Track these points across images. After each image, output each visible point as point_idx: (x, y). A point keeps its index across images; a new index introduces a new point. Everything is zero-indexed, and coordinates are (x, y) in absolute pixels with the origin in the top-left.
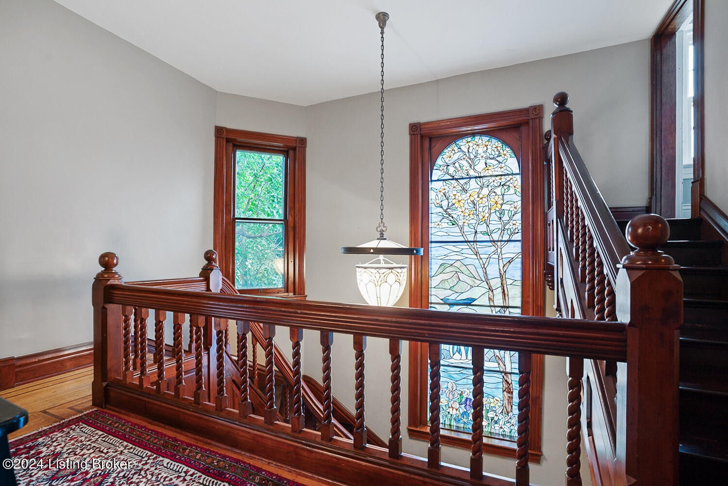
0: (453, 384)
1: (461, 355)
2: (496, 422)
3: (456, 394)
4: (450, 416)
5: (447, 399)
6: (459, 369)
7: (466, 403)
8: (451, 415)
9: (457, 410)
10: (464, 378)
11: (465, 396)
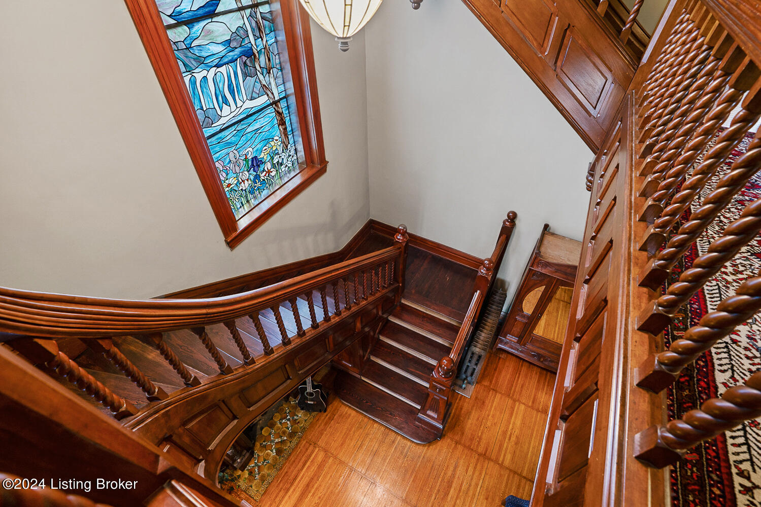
0: (234, 151)
1: (230, 106)
2: (281, 164)
3: (241, 161)
4: (244, 192)
5: (235, 175)
6: (233, 128)
7: (253, 165)
8: (245, 190)
9: (247, 180)
10: (243, 136)
11: (250, 158)
